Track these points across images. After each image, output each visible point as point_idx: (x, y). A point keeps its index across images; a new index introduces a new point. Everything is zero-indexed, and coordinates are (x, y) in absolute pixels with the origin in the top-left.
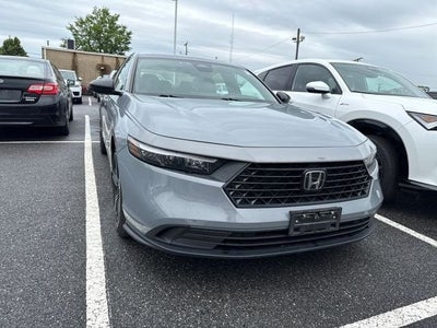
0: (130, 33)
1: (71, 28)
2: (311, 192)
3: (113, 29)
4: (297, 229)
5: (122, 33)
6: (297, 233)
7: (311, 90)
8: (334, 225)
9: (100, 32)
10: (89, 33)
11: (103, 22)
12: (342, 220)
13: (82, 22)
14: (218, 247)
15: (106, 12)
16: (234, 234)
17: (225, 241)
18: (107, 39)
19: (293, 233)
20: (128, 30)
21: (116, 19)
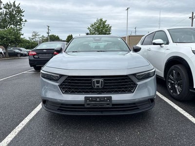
0: (111, 27)
1: (89, 28)
2: (97, 89)
3: (104, 26)
4: (88, 104)
5: (107, 27)
6: (89, 106)
7: (154, 44)
8: (108, 104)
9: (99, 28)
10: (95, 29)
11: (100, 24)
12: (113, 103)
13: (93, 26)
14: (58, 109)
15: (101, 20)
16: (62, 104)
17: (60, 107)
18: (102, 31)
19: (86, 106)
20: (110, 26)
21: (105, 22)
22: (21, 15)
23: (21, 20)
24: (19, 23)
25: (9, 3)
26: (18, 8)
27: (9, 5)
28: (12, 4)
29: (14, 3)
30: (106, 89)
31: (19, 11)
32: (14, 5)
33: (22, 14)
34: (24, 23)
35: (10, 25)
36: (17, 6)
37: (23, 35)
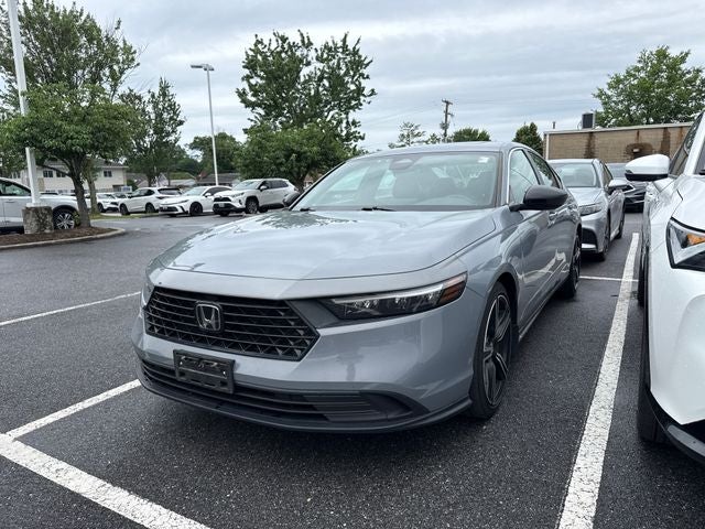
2: (209, 333)
3: (675, 79)
4: (182, 374)
6: (183, 379)
8: (224, 384)
9: (649, 90)
11: (655, 72)
13: (619, 81)
15: (662, 54)
19: (179, 377)
21: (683, 59)
22: (362, 75)
23: (360, 90)
24: (353, 103)
25: (331, 44)
26: (355, 52)
27: (330, 50)
28: (340, 44)
29: (344, 41)
30: (230, 335)
31: (357, 64)
32: (345, 47)
33: (365, 72)
34: (368, 99)
35: (329, 111)
36: (350, 48)
37: (363, 138)
